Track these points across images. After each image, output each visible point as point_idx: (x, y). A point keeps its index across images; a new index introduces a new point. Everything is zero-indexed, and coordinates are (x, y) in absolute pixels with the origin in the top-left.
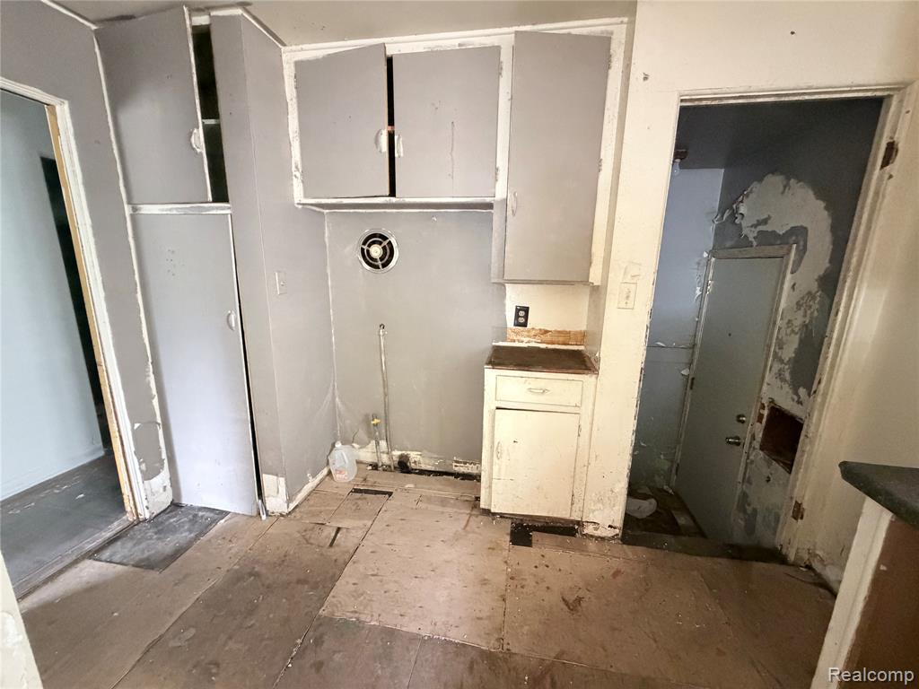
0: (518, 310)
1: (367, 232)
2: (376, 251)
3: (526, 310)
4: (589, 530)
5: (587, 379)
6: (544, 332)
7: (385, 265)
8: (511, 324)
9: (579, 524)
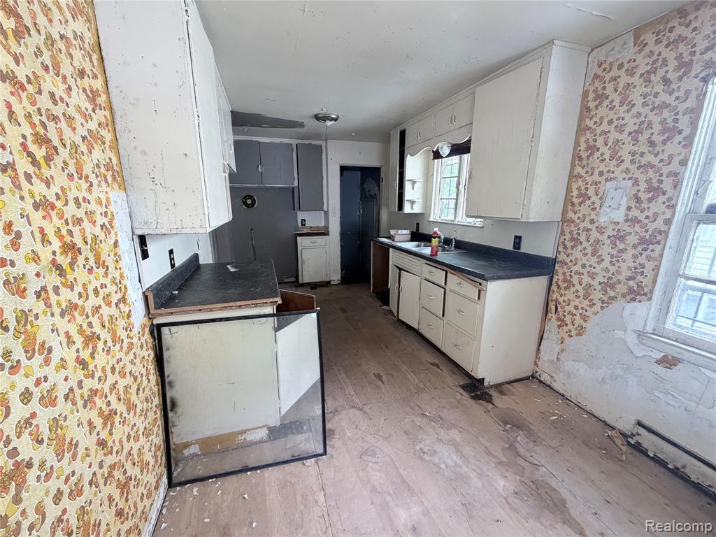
0: (302, 220)
1: (244, 194)
2: (249, 202)
3: (305, 220)
4: (332, 283)
5: (327, 237)
6: (311, 227)
7: (252, 206)
8: (300, 225)
9: (329, 282)
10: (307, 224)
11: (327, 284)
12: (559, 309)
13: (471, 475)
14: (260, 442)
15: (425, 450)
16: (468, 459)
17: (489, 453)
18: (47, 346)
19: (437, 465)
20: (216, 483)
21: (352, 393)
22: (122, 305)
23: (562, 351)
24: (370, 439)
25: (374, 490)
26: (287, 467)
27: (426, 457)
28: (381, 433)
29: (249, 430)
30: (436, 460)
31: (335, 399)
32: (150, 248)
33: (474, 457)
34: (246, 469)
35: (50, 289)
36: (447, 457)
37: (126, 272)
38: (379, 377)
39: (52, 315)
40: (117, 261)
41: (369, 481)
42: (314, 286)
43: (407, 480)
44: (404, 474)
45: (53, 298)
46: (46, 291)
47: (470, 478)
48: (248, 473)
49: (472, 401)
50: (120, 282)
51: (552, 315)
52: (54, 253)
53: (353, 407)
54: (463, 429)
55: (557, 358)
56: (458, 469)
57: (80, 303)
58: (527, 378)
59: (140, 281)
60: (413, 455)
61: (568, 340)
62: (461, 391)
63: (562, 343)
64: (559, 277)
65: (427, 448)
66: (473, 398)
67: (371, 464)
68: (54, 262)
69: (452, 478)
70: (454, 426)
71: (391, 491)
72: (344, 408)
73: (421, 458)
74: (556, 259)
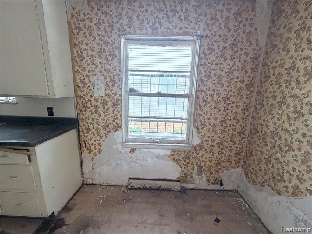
12: (87, 144)
23: (94, 164)
51: (84, 149)
55: (92, 169)
58: (80, 187)
61: (95, 158)
63: (93, 160)
64: (82, 128)
74: (78, 118)
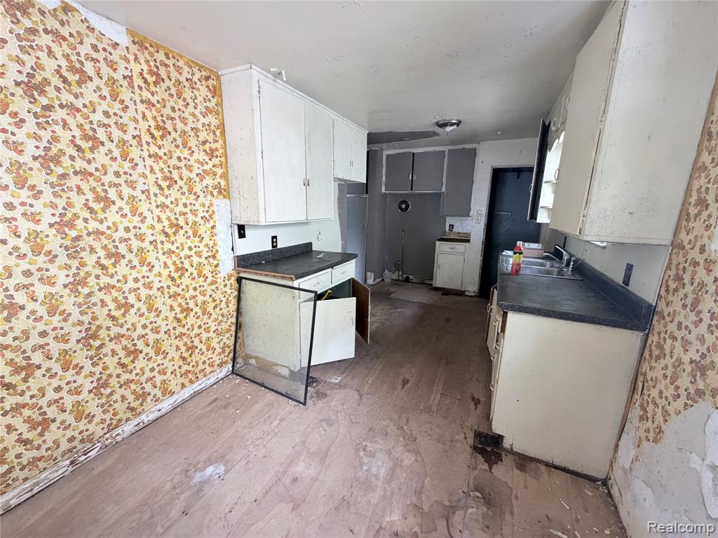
0: (450, 225)
1: (401, 200)
2: (403, 206)
3: (453, 226)
4: (467, 293)
5: (467, 244)
6: (459, 233)
7: (406, 210)
8: (447, 230)
9: (464, 292)
10: (456, 230)
11: (460, 293)
12: (645, 391)
13: (378, 491)
14: (282, 376)
15: (368, 449)
16: (392, 480)
17: (419, 493)
18: (152, 264)
19: (361, 464)
20: (247, 383)
21: (370, 382)
22: (211, 260)
23: (636, 459)
24: (341, 416)
25: (304, 442)
26: (281, 397)
27: (362, 453)
28: (352, 417)
29: (280, 365)
30: (366, 460)
31: (352, 379)
32: (247, 232)
33: (400, 484)
34: (262, 385)
35: (158, 242)
36: (379, 466)
37: (219, 243)
38: (405, 382)
39: (157, 252)
40: (212, 236)
41: (307, 436)
42: (446, 292)
43: (329, 454)
44: (333, 449)
45: (160, 246)
46: (156, 242)
47: (373, 491)
48: (263, 388)
49: (469, 450)
50: (212, 247)
51: (637, 397)
52: (164, 227)
53: (358, 391)
54: (423, 460)
55: (630, 468)
56: (373, 478)
57: (177, 251)
58: (592, 480)
59: (233, 249)
60: (355, 444)
61: (644, 443)
62: (471, 436)
63: (638, 446)
64: (653, 338)
65: (371, 449)
66: (475, 448)
67: (321, 428)
68: (163, 231)
69: (360, 479)
70: (417, 452)
71: (311, 452)
72: (351, 387)
73: (357, 451)
74: (655, 307)
